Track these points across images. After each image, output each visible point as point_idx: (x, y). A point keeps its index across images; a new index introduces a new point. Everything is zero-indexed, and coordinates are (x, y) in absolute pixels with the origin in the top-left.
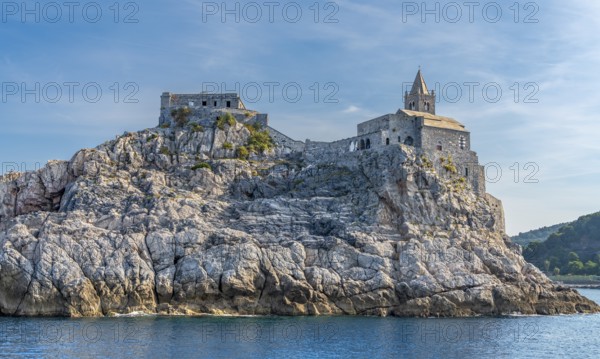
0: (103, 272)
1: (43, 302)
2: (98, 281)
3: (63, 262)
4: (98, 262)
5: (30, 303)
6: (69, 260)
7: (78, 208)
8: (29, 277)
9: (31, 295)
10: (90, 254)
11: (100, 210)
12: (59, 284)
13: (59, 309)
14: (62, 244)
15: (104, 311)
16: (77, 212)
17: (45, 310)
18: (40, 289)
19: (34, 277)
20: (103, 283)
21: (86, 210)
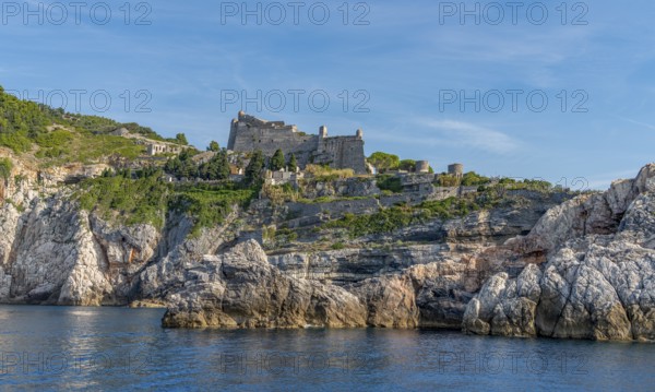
0: (638, 296)
1: (574, 325)
2: (631, 305)
3: (598, 286)
4: (635, 284)
5: (562, 326)
6: (605, 283)
7: (628, 228)
8: (564, 300)
9: (564, 317)
10: (627, 276)
11: (650, 230)
12: (590, 308)
13: (588, 333)
14: (599, 267)
15: (634, 335)
16: (625, 233)
17: (575, 333)
18: (573, 312)
19: (568, 300)
20: (637, 307)
21: (636, 230)
